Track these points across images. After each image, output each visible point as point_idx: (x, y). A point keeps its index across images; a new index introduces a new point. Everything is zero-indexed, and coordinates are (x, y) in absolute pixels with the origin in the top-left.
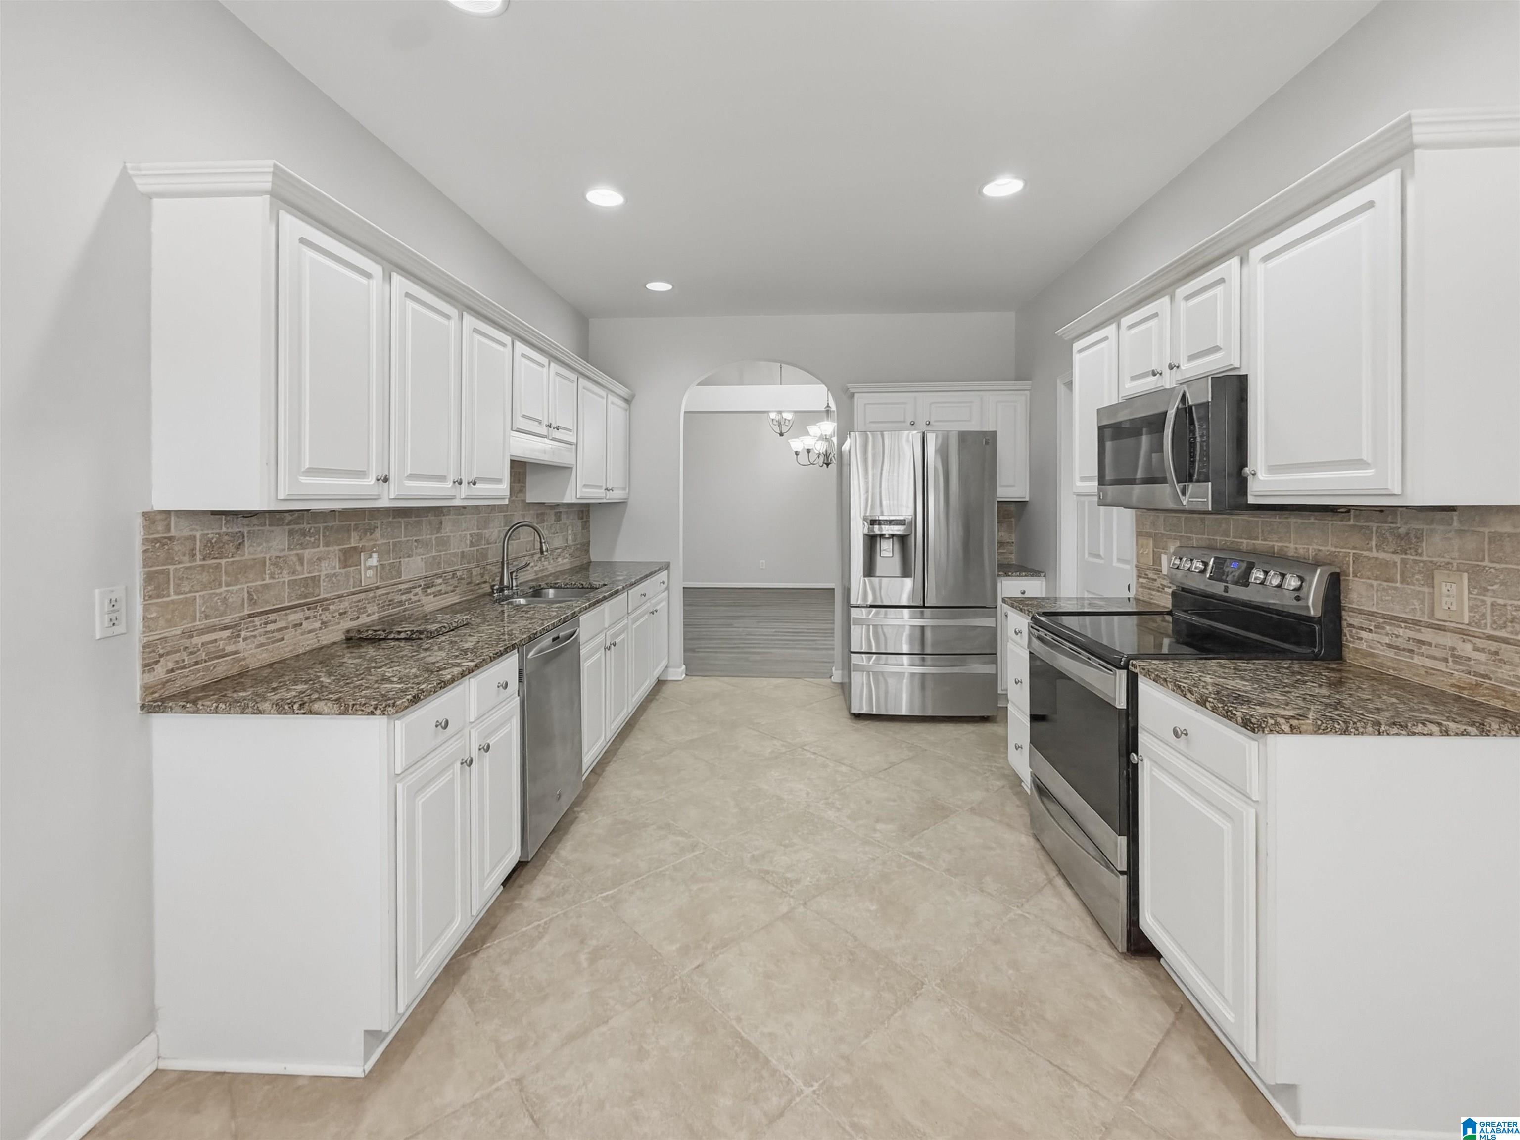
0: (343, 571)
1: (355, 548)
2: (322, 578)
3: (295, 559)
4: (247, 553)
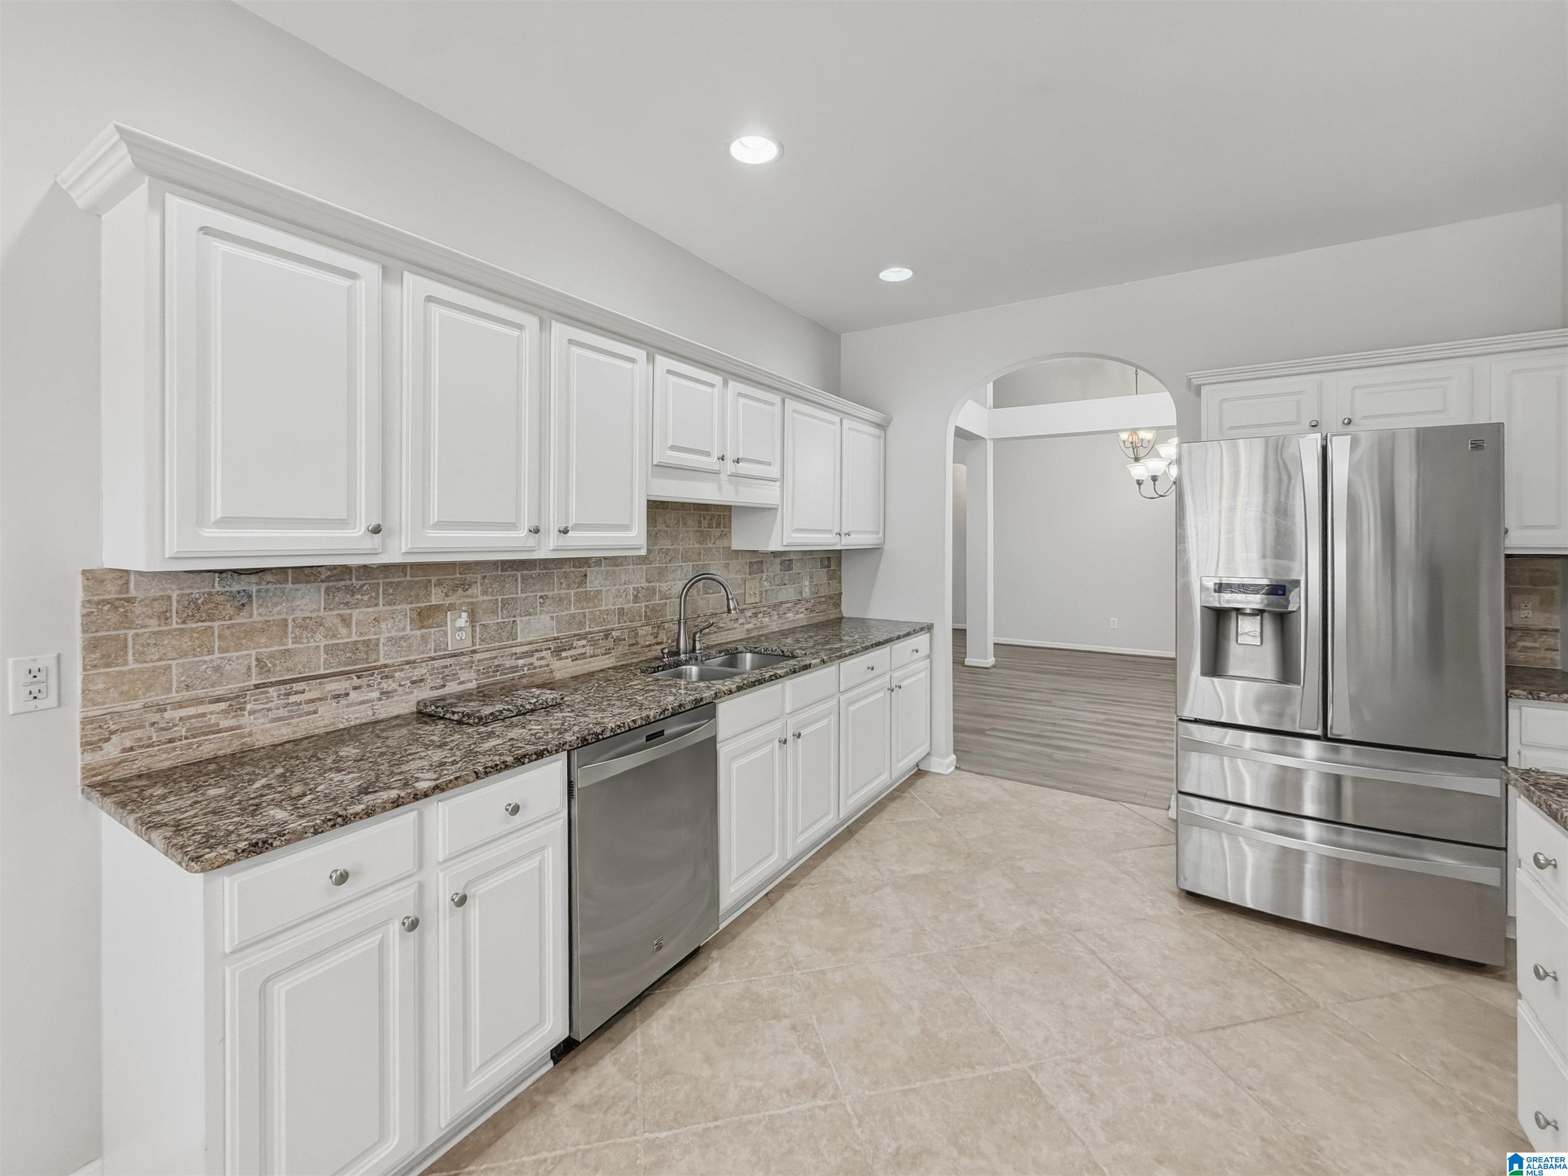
0: (418, 633)
1: (438, 607)
2: (382, 641)
3: (337, 621)
4: (256, 614)
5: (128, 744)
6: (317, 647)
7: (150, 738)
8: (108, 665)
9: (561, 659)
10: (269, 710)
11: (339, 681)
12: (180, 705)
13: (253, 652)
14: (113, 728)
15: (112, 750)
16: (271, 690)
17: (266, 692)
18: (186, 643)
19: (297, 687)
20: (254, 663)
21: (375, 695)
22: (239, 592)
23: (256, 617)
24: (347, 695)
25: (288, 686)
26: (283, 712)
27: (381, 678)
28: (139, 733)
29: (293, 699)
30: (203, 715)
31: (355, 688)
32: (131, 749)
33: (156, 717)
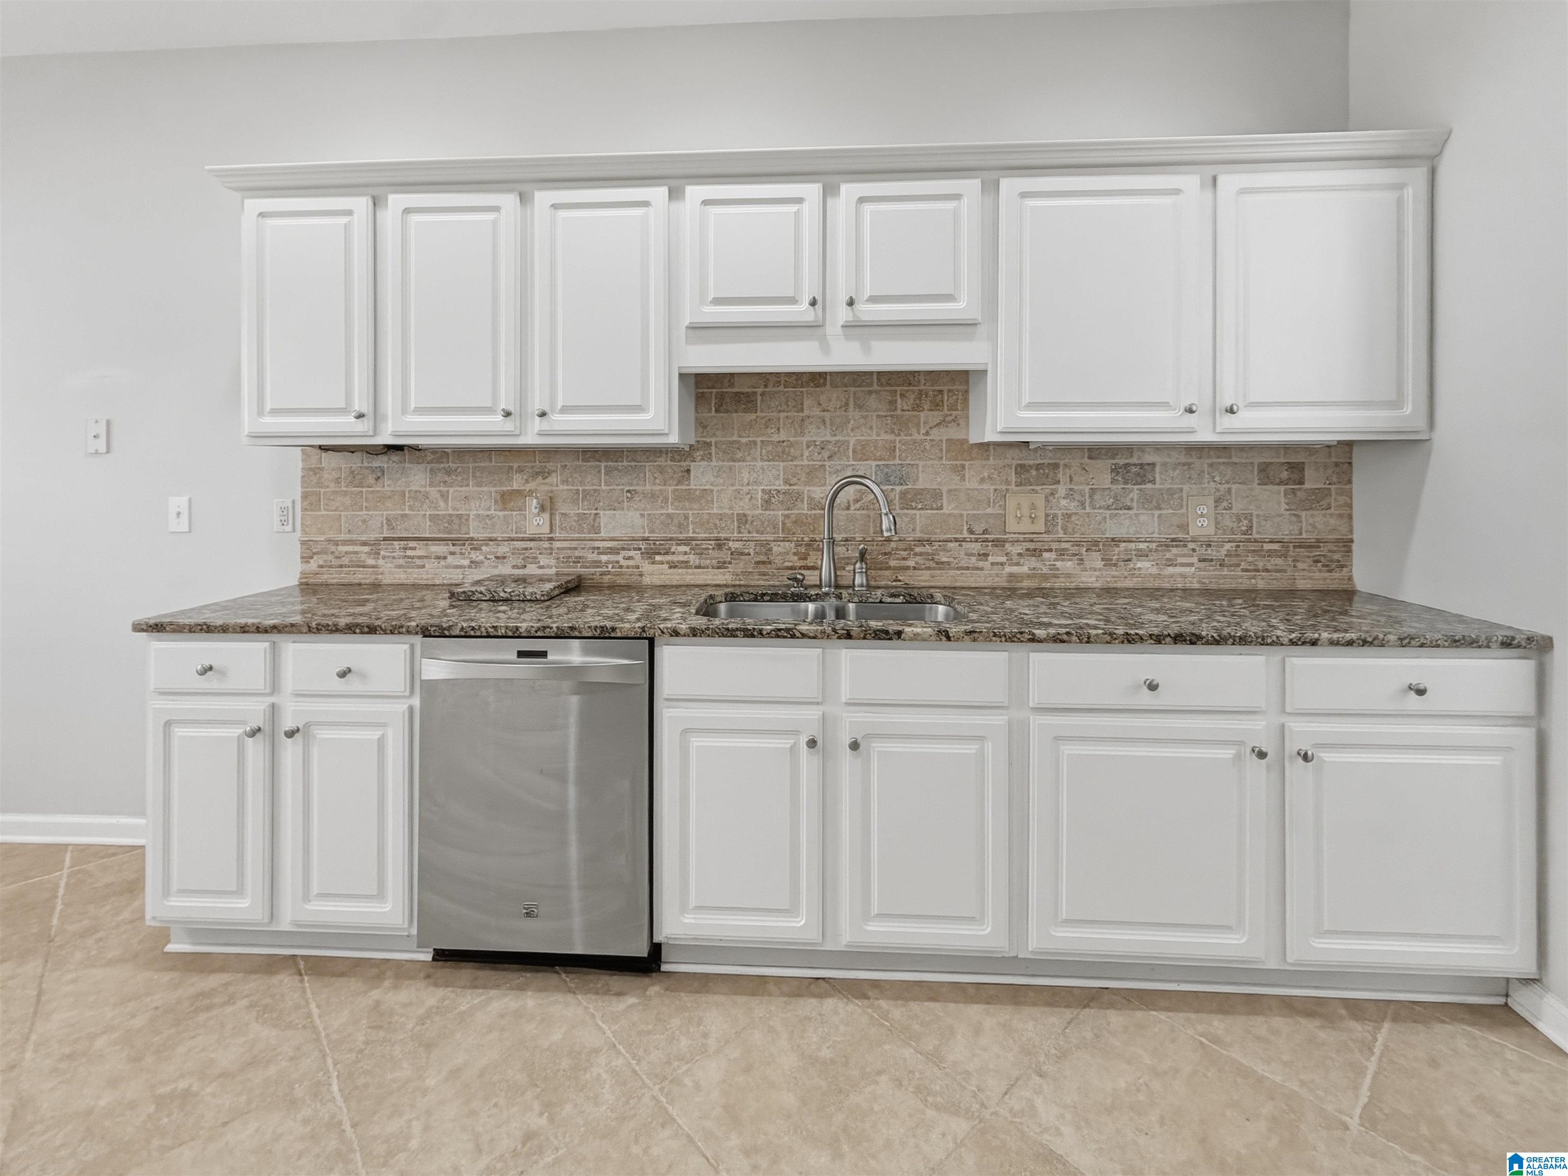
0: (501, 514)
1: (519, 492)
2: (472, 517)
3: (438, 496)
4: (387, 486)
5: (321, 563)
6: (425, 515)
7: (331, 562)
8: (312, 510)
9: (653, 563)
10: (394, 558)
11: (439, 545)
12: (346, 542)
13: (385, 513)
14: (314, 551)
15: (313, 565)
16: (395, 543)
17: (393, 544)
18: (347, 501)
19: (412, 544)
20: (385, 522)
21: (466, 562)
22: (376, 468)
23: (386, 488)
24: (445, 558)
25: (405, 542)
26: (401, 562)
27: (471, 549)
28: (325, 557)
29: (409, 553)
30: (356, 553)
31: (452, 553)
32: (322, 567)
33: (333, 548)
